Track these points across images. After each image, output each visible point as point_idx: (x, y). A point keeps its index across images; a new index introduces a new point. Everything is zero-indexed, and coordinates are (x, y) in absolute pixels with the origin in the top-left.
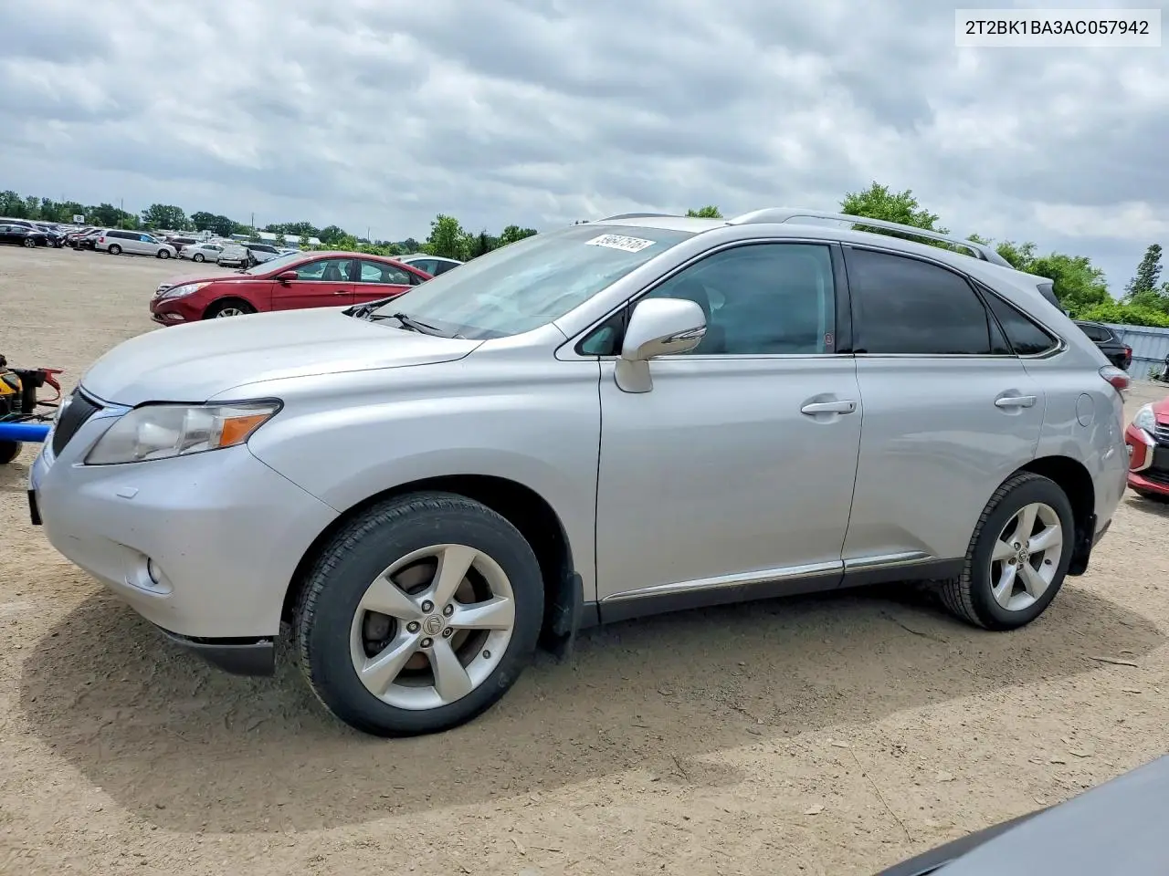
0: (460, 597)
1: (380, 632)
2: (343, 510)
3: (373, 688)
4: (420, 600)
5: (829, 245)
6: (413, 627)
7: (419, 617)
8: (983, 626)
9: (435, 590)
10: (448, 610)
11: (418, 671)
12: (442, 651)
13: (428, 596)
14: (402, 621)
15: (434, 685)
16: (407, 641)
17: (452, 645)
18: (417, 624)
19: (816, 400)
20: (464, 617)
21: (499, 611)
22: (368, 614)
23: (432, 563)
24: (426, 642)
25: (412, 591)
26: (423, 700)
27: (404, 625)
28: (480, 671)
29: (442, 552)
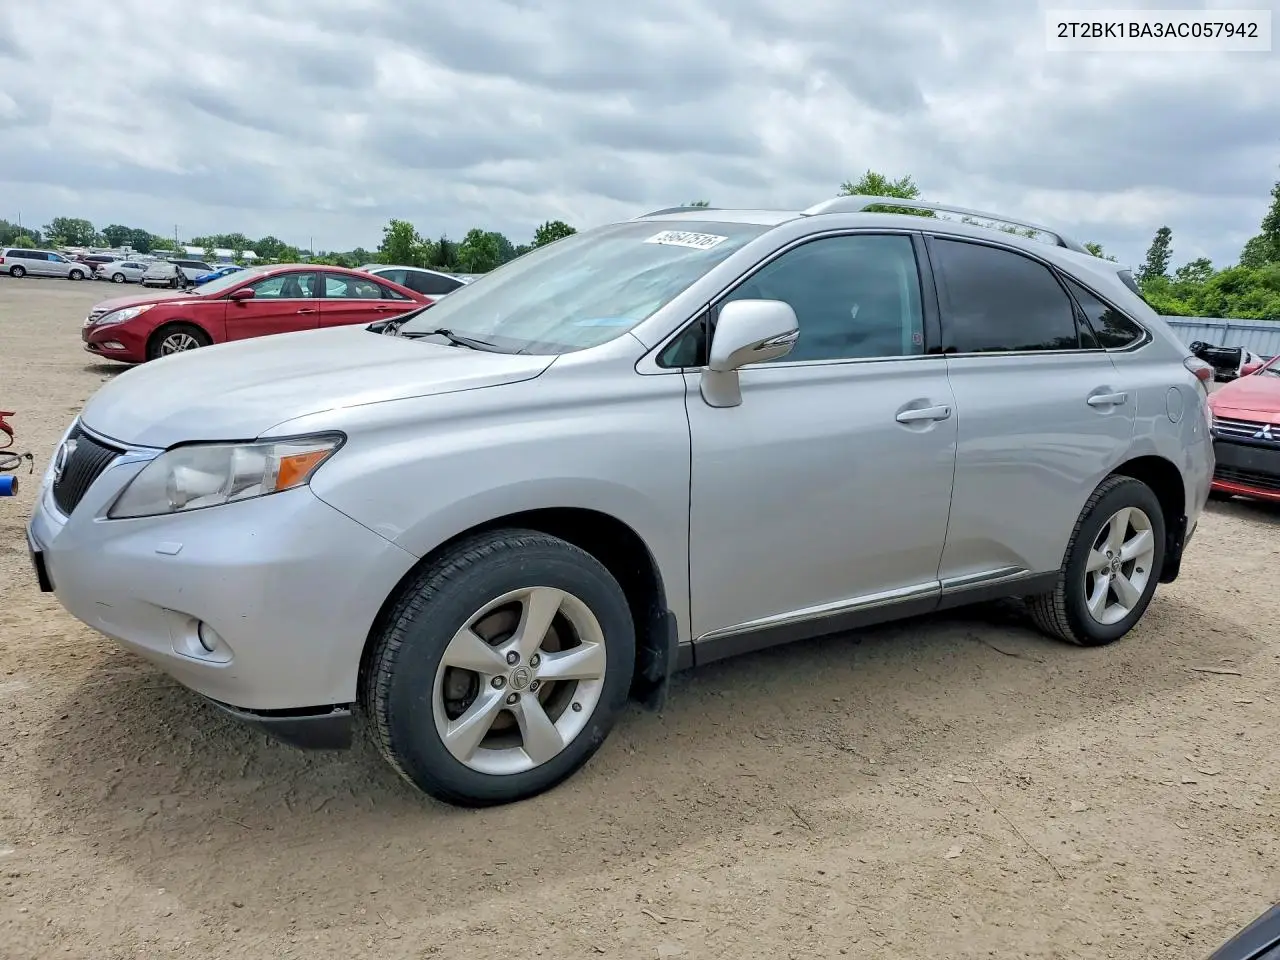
0: (547, 646)
1: (464, 689)
2: (421, 556)
3: (458, 754)
4: (505, 651)
5: (910, 236)
6: (498, 682)
7: (506, 670)
8: (1076, 641)
9: (520, 639)
10: (535, 662)
11: (505, 731)
12: (530, 706)
13: (512, 646)
14: (486, 677)
15: (522, 745)
16: (492, 697)
17: (539, 699)
18: (502, 678)
19: (911, 406)
20: (552, 667)
21: (588, 658)
22: (449, 670)
23: (515, 609)
24: (513, 698)
25: (494, 641)
26: (512, 763)
27: (488, 680)
28: (570, 726)
29: (527, 595)
